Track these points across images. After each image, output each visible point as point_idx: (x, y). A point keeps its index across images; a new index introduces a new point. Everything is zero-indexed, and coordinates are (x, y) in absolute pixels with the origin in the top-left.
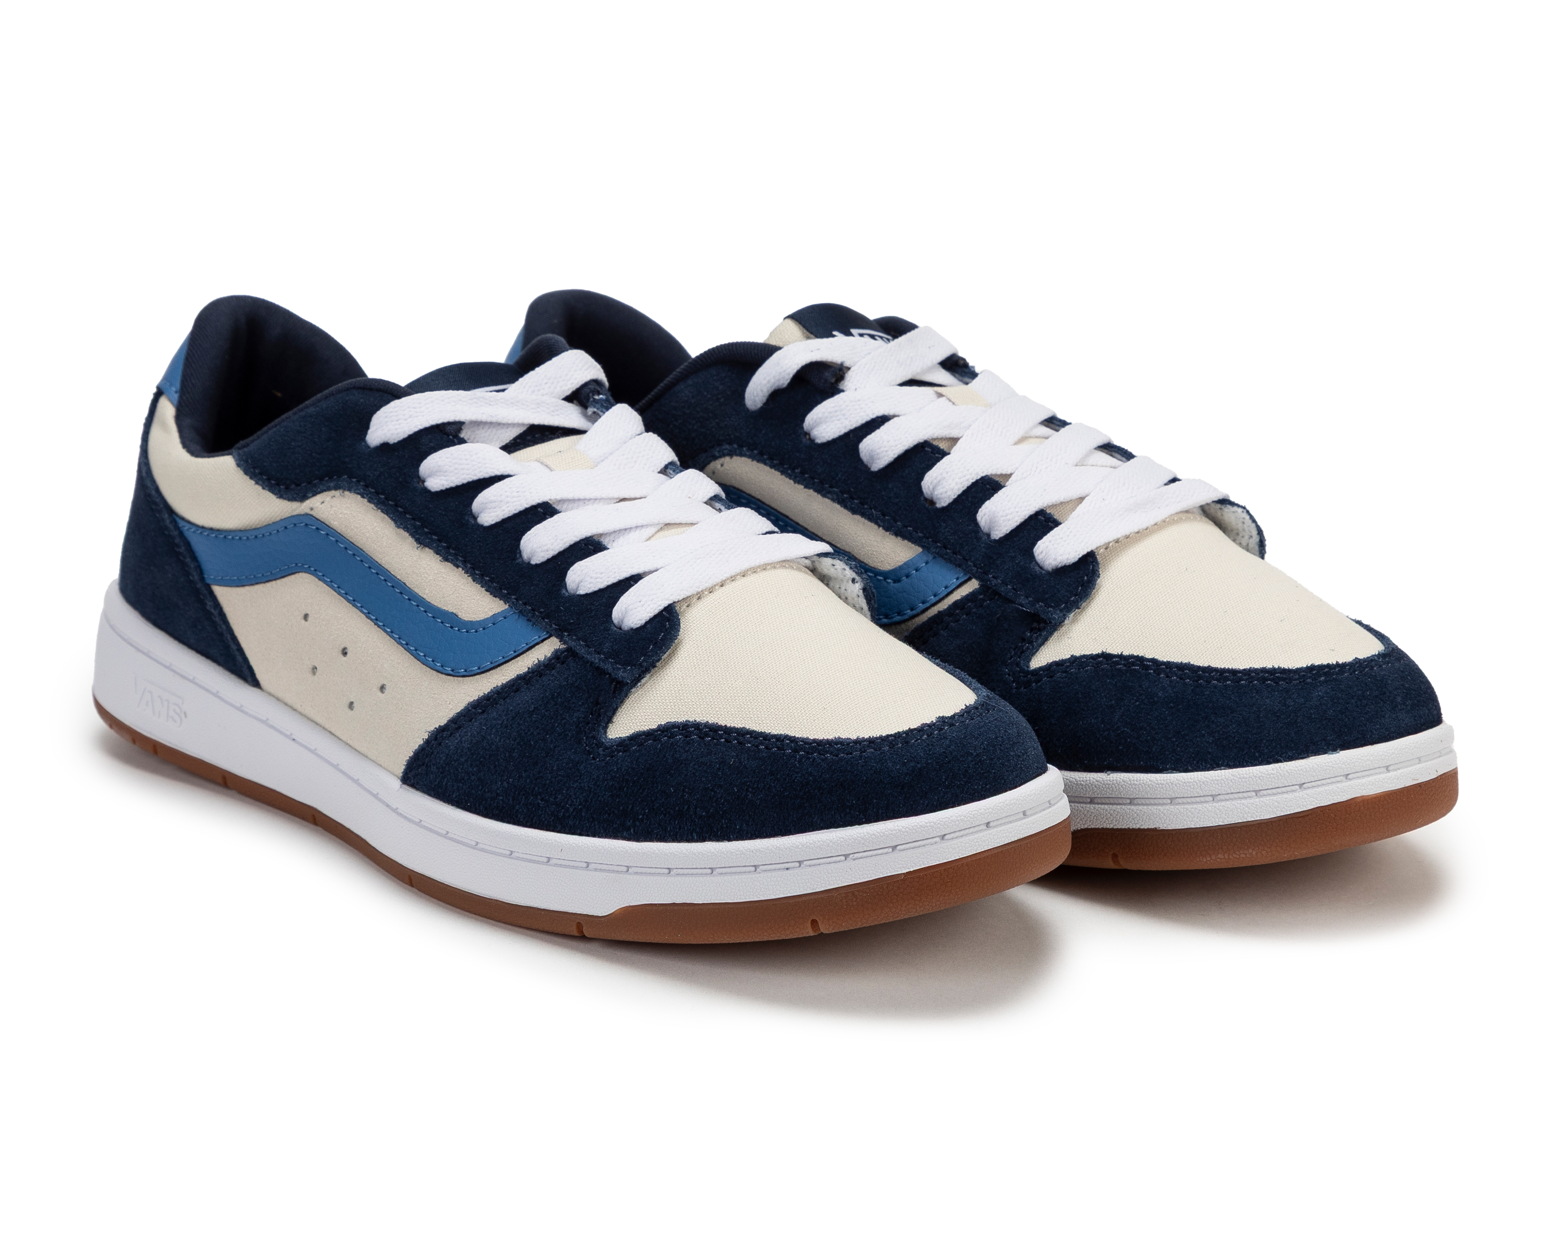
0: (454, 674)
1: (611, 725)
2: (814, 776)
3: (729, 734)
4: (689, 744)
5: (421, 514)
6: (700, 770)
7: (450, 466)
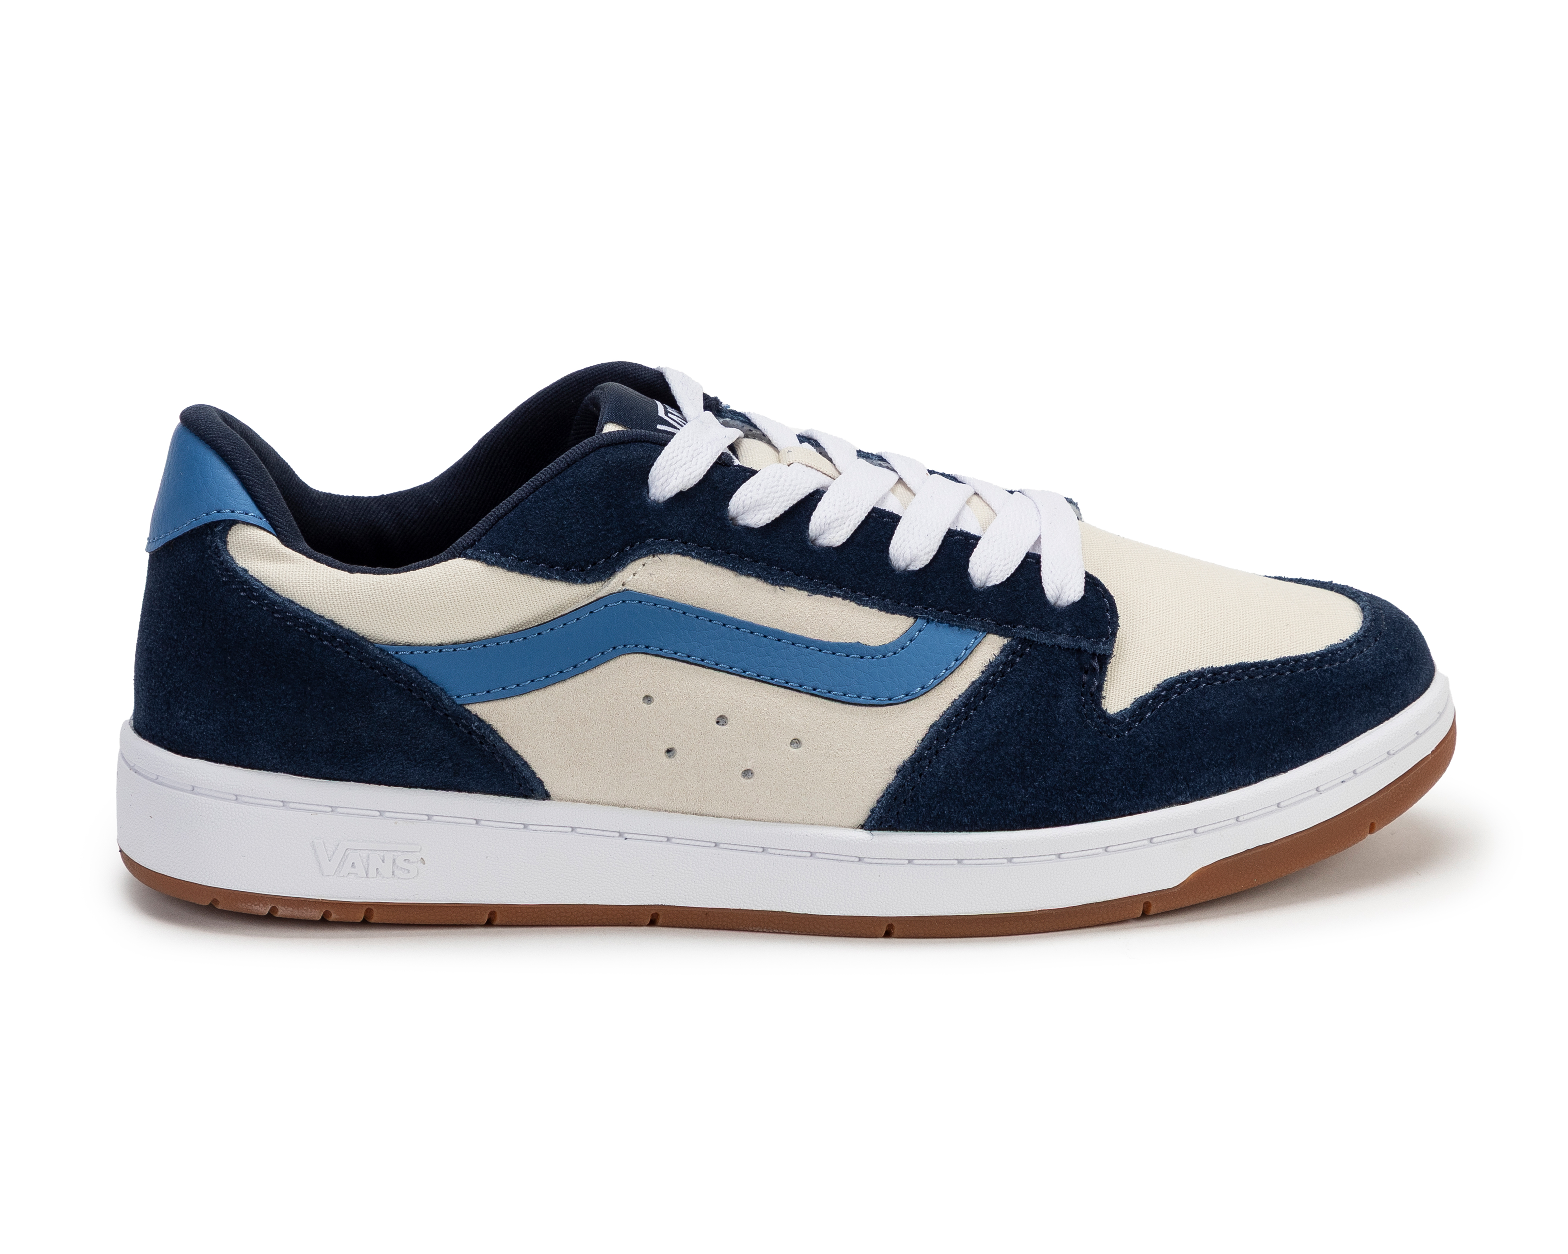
0: (891, 702)
1: (1103, 700)
3: (1235, 672)
5: (763, 553)
7: (767, 497)
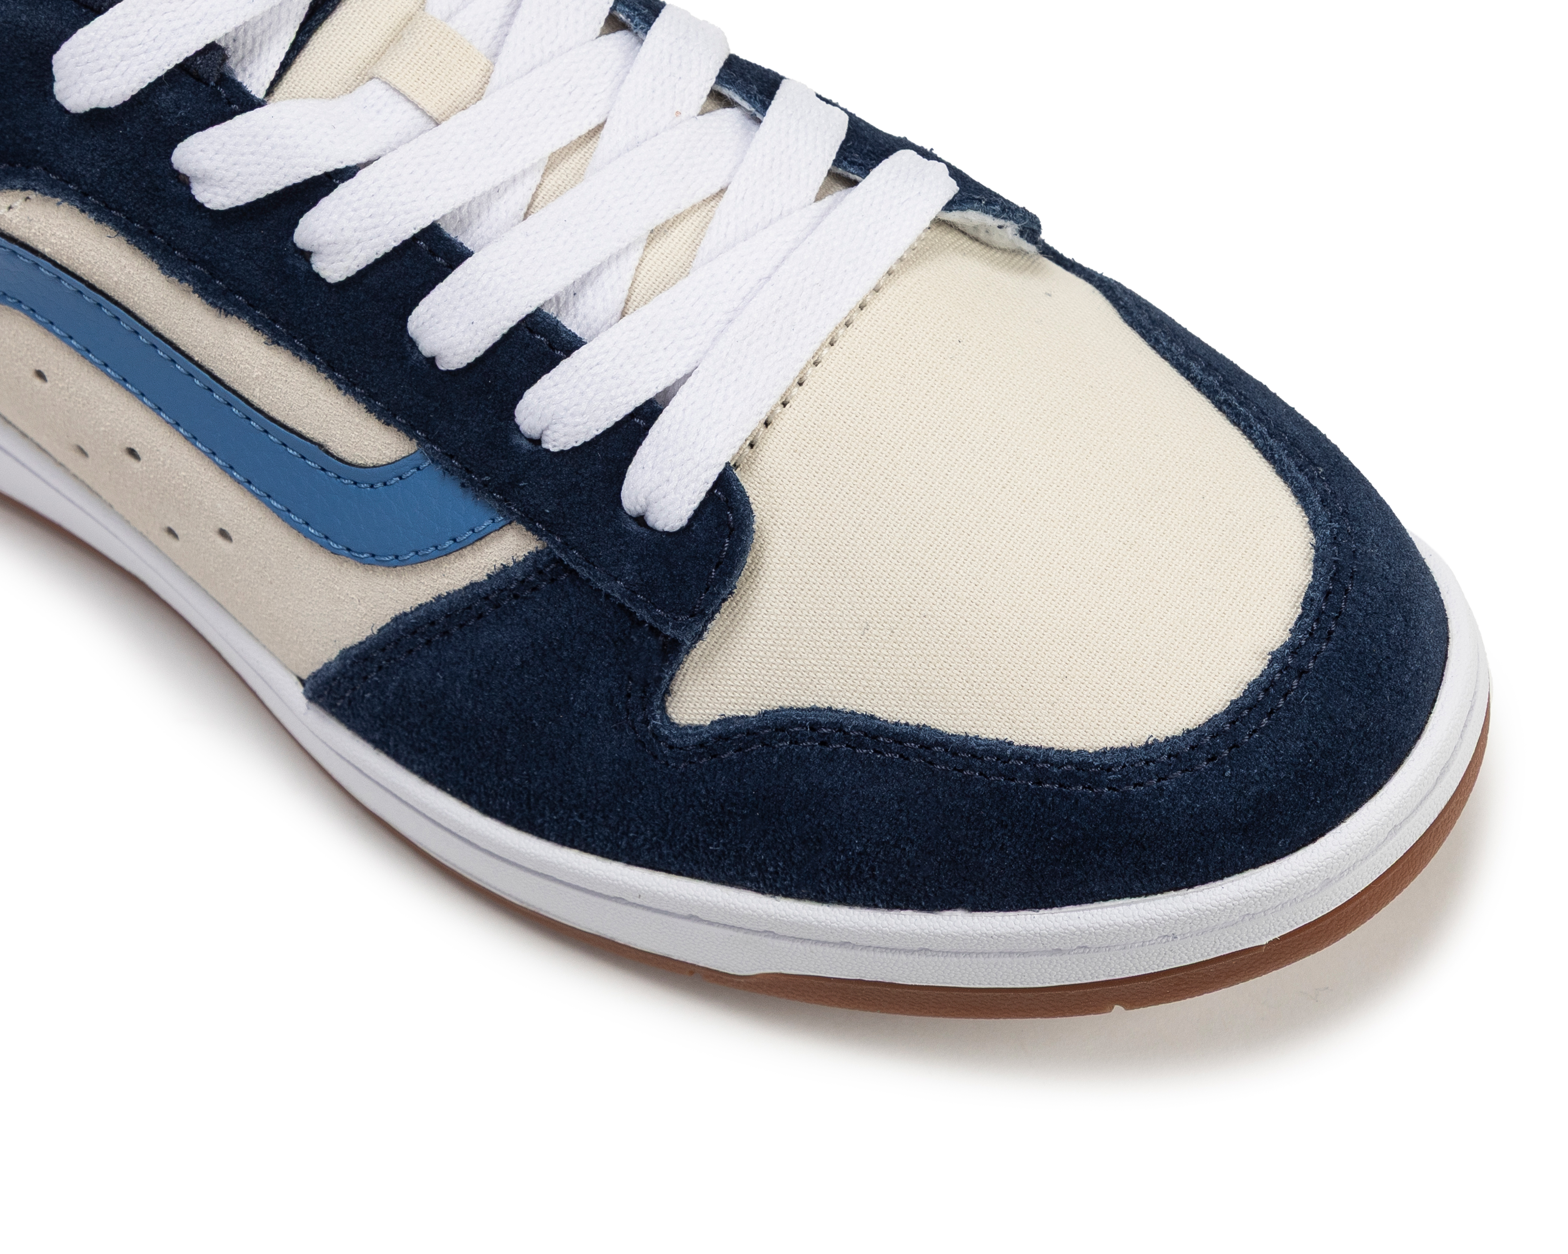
1: (672, 699)
2: (1082, 829)
3: (901, 743)
4: (832, 760)
5: (204, 253)
6: (864, 810)
7: (227, 171)
